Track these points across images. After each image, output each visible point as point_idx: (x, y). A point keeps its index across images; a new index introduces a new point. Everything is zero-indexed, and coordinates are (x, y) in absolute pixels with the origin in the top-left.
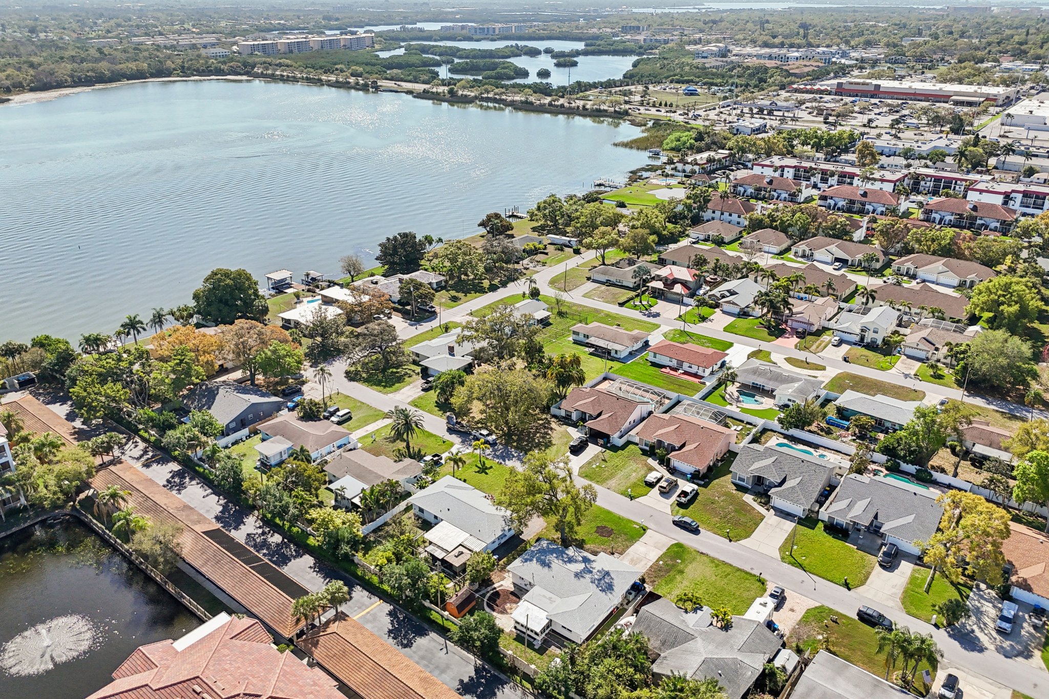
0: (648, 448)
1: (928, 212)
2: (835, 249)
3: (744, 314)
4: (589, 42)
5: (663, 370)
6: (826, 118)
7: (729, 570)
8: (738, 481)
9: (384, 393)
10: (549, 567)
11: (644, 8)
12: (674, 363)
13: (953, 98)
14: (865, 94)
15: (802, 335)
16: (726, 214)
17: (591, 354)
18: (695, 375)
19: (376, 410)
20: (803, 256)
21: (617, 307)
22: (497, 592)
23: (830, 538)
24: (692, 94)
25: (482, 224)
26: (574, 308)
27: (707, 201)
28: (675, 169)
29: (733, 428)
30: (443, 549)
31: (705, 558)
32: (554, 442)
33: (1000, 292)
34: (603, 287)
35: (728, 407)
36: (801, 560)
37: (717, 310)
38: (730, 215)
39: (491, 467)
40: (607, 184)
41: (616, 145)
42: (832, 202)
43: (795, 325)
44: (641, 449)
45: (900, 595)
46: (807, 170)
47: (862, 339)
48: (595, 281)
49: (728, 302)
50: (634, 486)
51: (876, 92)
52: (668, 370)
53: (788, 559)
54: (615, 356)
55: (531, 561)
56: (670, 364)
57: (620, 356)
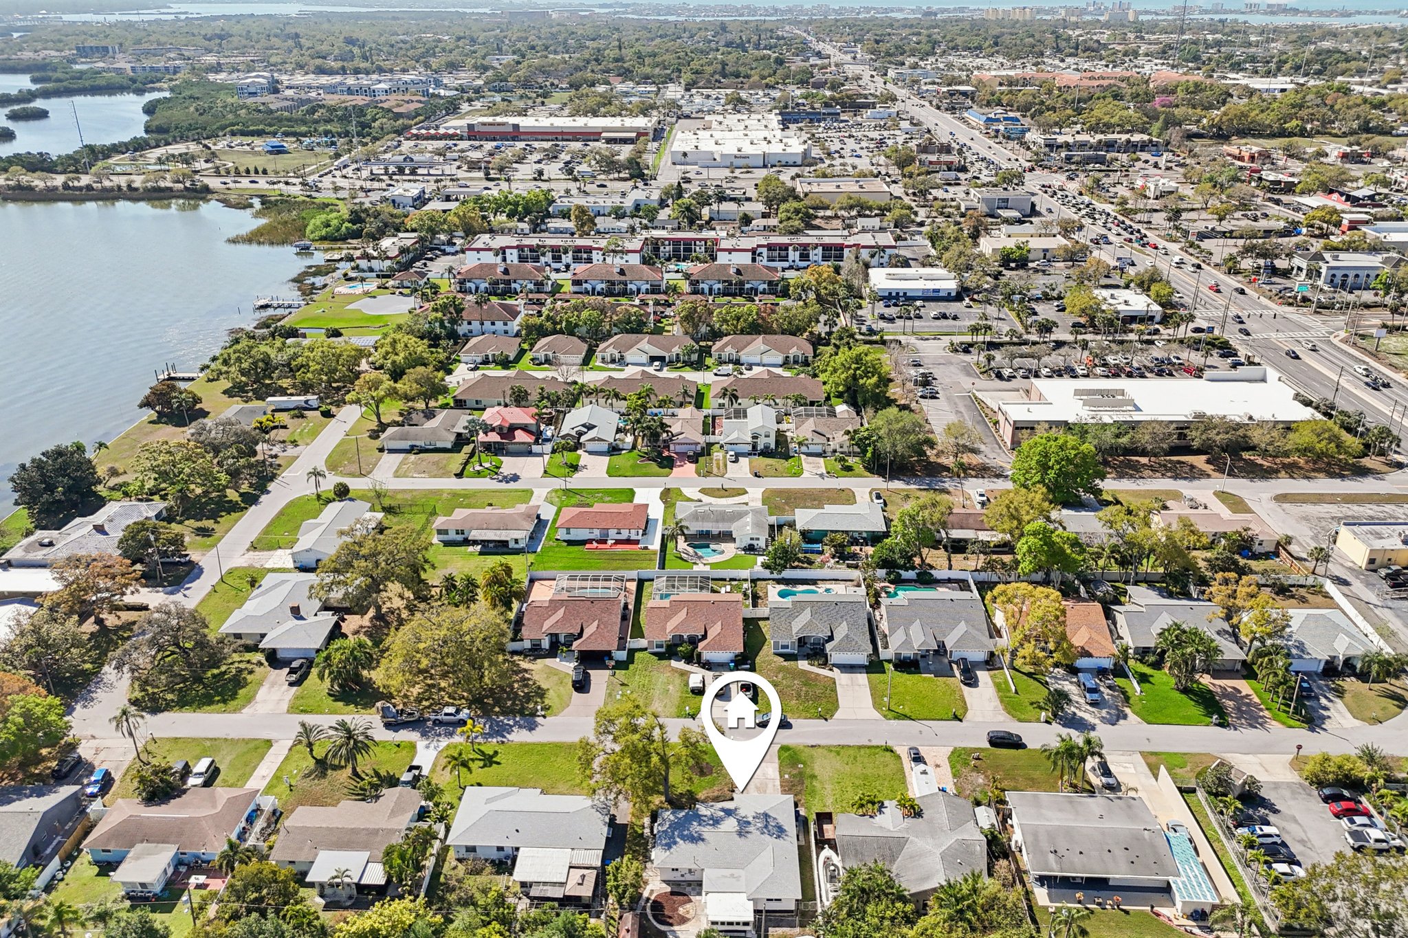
0: (663, 650)
1: (694, 283)
2: (645, 346)
3: (614, 450)
4: (37, 74)
5: (588, 546)
6: (487, 174)
7: (851, 752)
8: (781, 651)
9: (235, 711)
10: (703, 840)
11: (78, 13)
12: (596, 534)
13: (604, 135)
14: (504, 137)
15: (694, 459)
16: (487, 324)
17: (481, 553)
18: (628, 541)
19: (247, 741)
20: (613, 361)
21: (454, 479)
22: (654, 901)
23: (906, 676)
24: (279, 152)
25: (146, 404)
26: (399, 496)
27: (459, 310)
28: (357, 268)
29: (723, 590)
30: (554, 884)
31: (820, 750)
32: (544, 686)
33: (854, 366)
34: (412, 457)
35: (696, 568)
36: (900, 709)
37: (580, 452)
38: (493, 324)
39: (496, 753)
40: (275, 303)
41: (234, 241)
42: (589, 287)
43: (679, 449)
44: (654, 654)
45: (1000, 707)
46: (532, 249)
47: (754, 447)
48: (391, 451)
49: (593, 440)
50: (683, 701)
51: (516, 134)
52: (595, 544)
53: (891, 714)
54: (516, 546)
55: (675, 843)
56: (591, 536)
57: (522, 545)
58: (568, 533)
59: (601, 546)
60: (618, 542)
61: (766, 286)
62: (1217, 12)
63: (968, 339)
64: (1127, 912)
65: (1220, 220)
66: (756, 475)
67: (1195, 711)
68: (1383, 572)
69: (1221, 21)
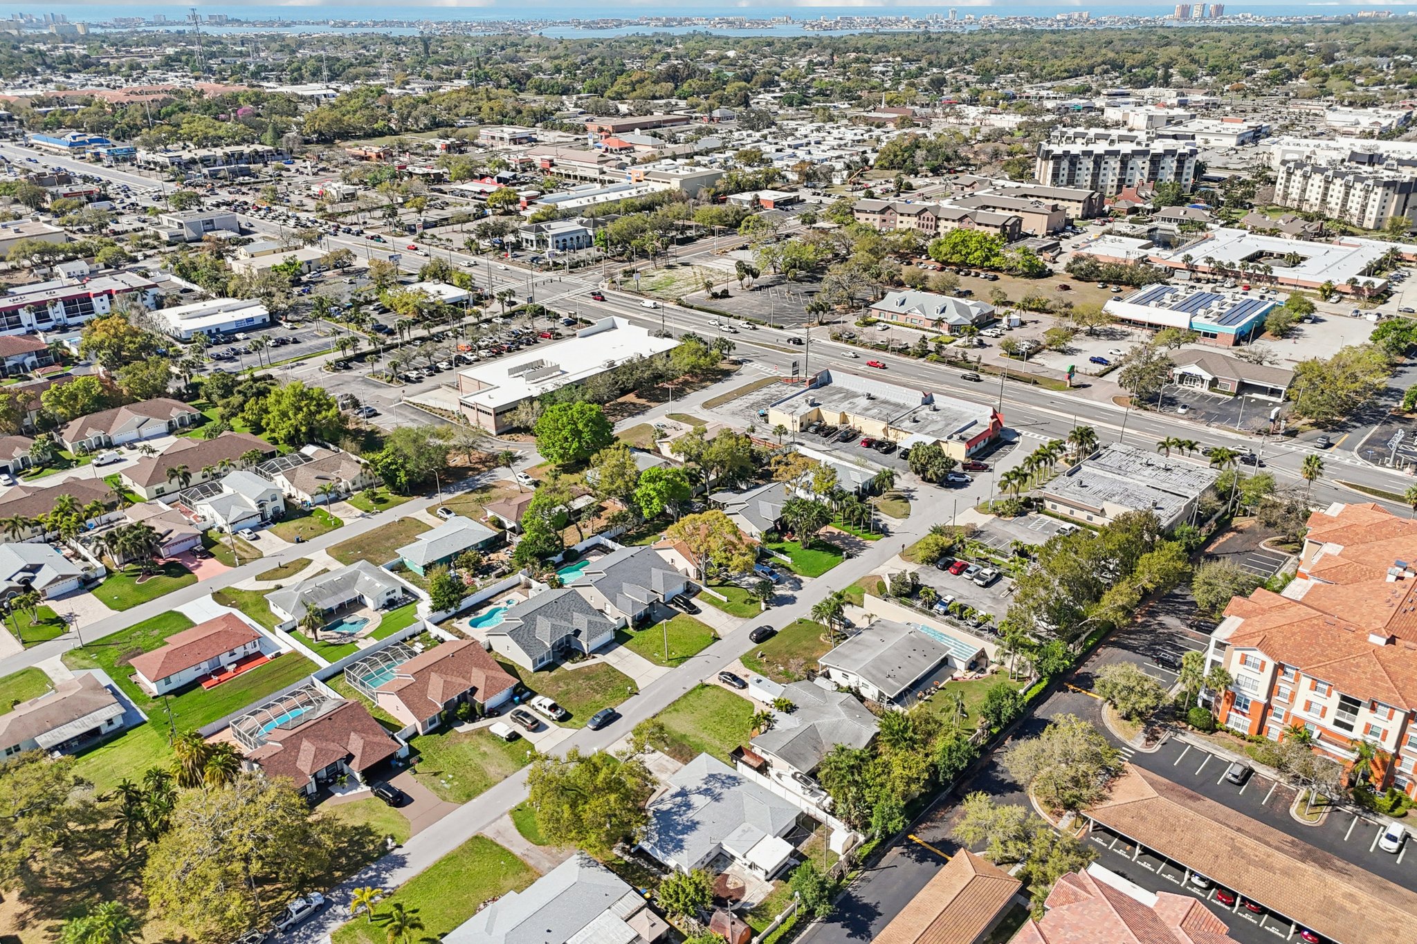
0: (436, 726)
3: (86, 583)
5: (204, 686)
7: (684, 703)
8: (540, 666)
12: (204, 667)
15: (207, 552)
18: (251, 657)
23: (652, 630)
31: (663, 716)
32: (358, 824)
35: (362, 645)
36: (675, 655)
37: (46, 602)
43: (175, 550)
44: (431, 733)
45: (733, 616)
47: (265, 516)
49: (54, 581)
52: (215, 678)
53: (674, 663)
54: (112, 728)
55: (682, 840)
56: (200, 673)
57: (118, 722)
58: (168, 682)
59: (223, 677)
60: (240, 663)
61: (34, 358)
62: (162, 24)
63: (339, 355)
64: (943, 688)
65: (420, 211)
66: (298, 541)
67: (828, 557)
68: (812, 429)
69: (179, 32)
